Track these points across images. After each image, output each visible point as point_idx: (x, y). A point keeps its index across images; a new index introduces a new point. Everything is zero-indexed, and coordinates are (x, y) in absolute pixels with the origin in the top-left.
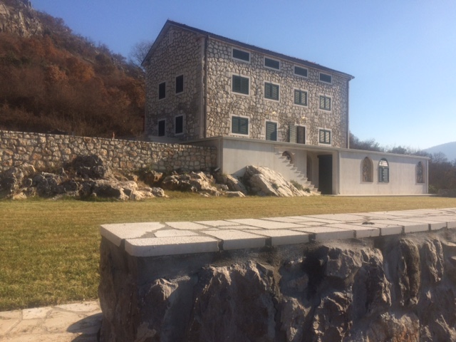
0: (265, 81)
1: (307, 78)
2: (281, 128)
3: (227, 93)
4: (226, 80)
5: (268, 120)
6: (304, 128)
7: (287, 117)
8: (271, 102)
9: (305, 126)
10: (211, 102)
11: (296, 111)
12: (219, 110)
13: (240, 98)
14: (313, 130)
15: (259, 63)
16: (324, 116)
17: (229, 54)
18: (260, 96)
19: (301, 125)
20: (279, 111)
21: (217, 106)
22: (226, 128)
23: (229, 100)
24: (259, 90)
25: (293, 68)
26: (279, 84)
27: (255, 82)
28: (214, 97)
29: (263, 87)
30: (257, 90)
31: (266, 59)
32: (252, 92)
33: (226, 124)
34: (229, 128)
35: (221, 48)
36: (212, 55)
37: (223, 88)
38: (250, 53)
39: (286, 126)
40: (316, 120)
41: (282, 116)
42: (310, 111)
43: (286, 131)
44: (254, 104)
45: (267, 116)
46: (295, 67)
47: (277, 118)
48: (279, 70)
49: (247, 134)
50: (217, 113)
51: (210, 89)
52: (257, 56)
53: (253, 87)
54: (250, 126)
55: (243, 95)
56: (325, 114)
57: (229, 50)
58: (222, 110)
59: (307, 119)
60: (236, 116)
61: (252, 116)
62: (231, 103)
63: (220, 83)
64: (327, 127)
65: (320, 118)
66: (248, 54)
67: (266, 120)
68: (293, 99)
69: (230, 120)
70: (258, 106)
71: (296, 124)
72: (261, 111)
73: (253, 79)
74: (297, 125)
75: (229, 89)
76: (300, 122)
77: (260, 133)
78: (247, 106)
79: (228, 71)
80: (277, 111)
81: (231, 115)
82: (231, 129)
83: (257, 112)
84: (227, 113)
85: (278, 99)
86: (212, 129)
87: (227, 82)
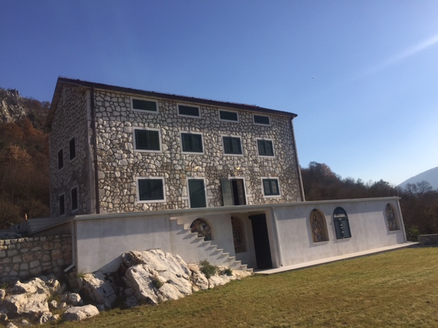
0: (181, 132)
1: (238, 122)
2: (210, 185)
3: (128, 152)
4: (126, 136)
5: (190, 178)
6: (242, 180)
7: (216, 170)
8: (192, 156)
9: (244, 178)
10: (104, 165)
11: (227, 162)
12: (118, 174)
13: (148, 155)
14: (254, 181)
15: (171, 112)
16: (266, 163)
17: (128, 105)
18: (176, 151)
19: (237, 177)
20: (205, 164)
21: (114, 170)
22: (130, 195)
23: (131, 161)
24: (174, 143)
25: (218, 112)
26: (201, 133)
27: (167, 135)
28: (108, 159)
29: (179, 139)
30: (171, 143)
31: (179, 106)
32: (164, 147)
33: (130, 190)
34: (134, 195)
35: (115, 100)
36: (102, 109)
37: (122, 146)
38: (157, 101)
39: (217, 181)
40: (256, 169)
41: (210, 170)
42: (246, 159)
43: (217, 187)
44: (169, 161)
45: (188, 173)
46: (221, 112)
47: (203, 174)
48: (200, 117)
49: (163, 198)
50: (115, 178)
51: (102, 150)
52: (167, 104)
53: (164, 141)
54: (165, 188)
55: (152, 152)
56: (267, 160)
57: (127, 101)
58: (122, 174)
59: (244, 169)
60: (144, 178)
61: (167, 176)
62: (135, 164)
63: (117, 141)
64: (272, 176)
65: (261, 166)
66: (155, 103)
67: (188, 178)
68: (222, 148)
69: (136, 184)
70: (175, 162)
71: (230, 178)
72: (180, 168)
73: (165, 132)
74: (232, 178)
75: (130, 146)
76: (236, 174)
77: (181, 196)
78: (158, 164)
79: (127, 125)
80: (202, 166)
81: (136, 178)
82: (138, 196)
83: (175, 170)
84: (130, 177)
85: (202, 151)
86: (110, 200)
87: (127, 139)
